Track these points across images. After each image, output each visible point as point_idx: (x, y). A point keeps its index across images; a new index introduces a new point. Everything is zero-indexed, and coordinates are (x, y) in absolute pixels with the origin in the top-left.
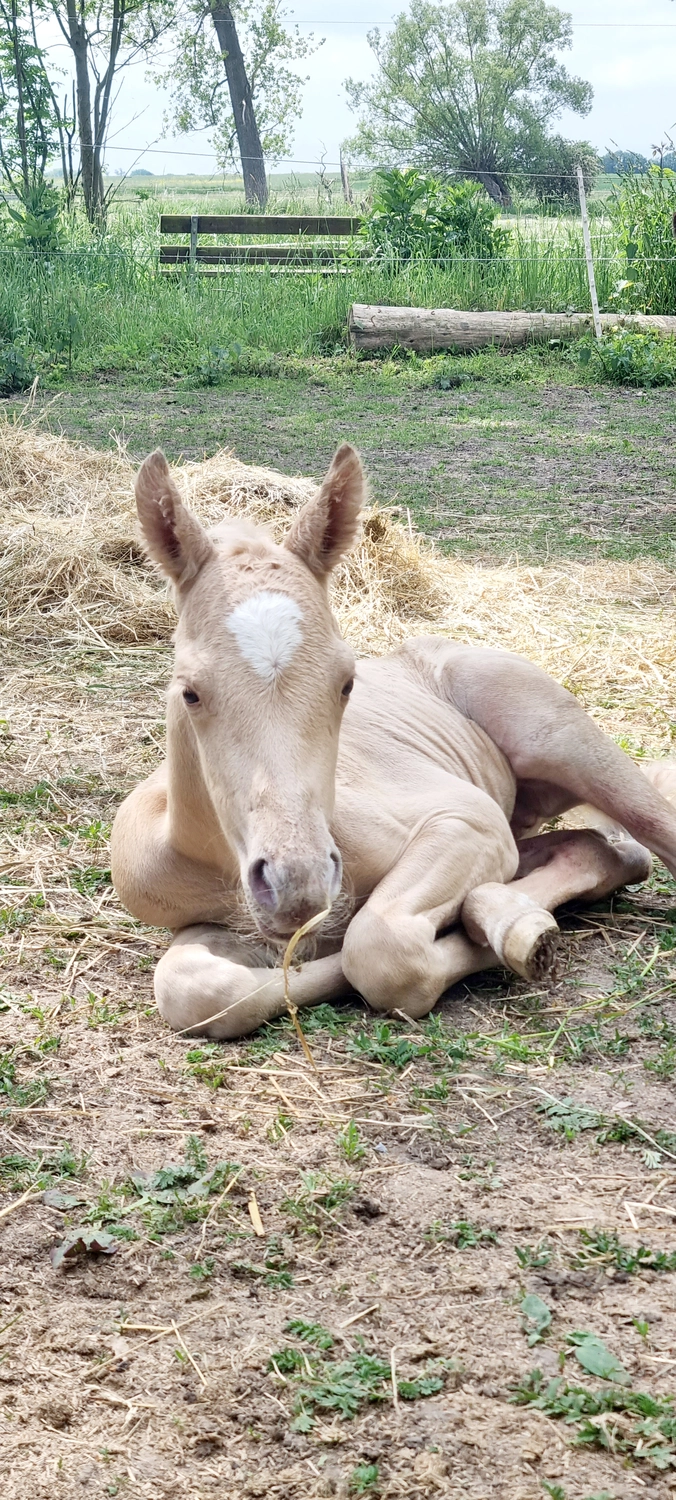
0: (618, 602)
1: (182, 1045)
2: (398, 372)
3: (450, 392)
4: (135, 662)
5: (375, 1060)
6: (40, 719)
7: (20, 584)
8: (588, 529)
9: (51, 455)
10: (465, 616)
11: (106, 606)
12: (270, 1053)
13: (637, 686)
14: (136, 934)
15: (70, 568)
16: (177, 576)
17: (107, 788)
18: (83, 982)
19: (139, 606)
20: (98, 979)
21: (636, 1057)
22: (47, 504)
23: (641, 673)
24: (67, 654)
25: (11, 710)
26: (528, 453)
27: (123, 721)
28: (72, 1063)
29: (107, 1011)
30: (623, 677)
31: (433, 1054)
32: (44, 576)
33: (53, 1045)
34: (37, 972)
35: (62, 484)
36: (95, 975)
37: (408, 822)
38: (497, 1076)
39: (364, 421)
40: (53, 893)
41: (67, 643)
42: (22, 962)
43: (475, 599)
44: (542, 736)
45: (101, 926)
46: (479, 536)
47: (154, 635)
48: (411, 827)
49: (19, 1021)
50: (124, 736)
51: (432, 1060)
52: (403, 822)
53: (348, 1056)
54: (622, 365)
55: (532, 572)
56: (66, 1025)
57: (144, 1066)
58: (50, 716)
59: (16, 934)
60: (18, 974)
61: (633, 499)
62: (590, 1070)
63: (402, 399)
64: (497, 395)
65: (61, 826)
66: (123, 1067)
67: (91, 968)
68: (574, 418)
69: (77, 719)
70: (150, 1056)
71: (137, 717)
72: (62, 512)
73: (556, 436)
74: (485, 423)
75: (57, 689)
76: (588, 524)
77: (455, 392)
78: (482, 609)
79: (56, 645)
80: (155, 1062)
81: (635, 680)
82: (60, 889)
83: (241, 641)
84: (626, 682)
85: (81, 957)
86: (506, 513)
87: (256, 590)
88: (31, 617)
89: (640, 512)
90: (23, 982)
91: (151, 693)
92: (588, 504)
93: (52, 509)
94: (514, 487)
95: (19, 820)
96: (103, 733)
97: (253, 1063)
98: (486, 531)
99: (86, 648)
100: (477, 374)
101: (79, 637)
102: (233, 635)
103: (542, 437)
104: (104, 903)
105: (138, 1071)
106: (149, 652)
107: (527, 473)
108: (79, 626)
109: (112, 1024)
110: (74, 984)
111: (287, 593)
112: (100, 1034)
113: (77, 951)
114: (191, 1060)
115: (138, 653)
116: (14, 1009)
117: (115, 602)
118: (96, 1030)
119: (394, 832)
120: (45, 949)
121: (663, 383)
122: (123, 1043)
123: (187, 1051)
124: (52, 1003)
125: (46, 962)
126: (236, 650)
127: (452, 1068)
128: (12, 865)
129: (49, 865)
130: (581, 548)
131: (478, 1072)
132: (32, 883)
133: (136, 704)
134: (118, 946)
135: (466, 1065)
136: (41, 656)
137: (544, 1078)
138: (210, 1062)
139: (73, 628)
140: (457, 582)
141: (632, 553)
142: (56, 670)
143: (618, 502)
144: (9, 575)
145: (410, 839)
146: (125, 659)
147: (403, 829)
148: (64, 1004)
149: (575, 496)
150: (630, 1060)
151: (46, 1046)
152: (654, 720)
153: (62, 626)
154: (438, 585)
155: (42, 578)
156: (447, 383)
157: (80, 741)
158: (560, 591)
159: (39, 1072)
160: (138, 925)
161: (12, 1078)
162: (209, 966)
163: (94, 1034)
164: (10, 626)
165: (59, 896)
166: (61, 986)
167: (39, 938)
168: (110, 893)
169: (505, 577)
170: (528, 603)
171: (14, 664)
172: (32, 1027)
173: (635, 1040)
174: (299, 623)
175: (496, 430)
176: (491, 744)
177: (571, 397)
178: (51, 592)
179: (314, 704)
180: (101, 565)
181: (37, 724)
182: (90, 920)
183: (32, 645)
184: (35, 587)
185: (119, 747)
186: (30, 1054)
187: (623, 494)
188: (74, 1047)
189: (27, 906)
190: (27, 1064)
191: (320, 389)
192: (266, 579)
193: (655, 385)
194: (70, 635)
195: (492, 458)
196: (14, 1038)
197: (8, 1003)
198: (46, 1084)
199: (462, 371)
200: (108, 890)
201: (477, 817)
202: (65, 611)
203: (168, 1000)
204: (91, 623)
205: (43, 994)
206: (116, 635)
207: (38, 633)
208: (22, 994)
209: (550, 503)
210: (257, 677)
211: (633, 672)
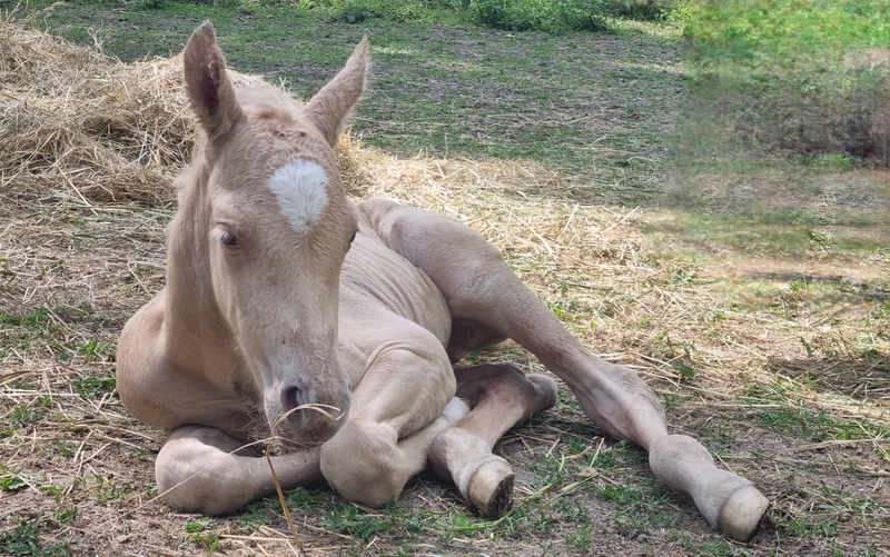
0: (506, 191)
1: (180, 518)
2: (312, 7)
3: (355, 25)
4: (112, 219)
5: (346, 532)
6: (36, 259)
7: (13, 149)
8: (475, 136)
9: (37, 47)
10: (386, 194)
11: (88, 171)
12: (256, 526)
13: (530, 254)
14: (132, 431)
15: (57, 138)
16: (212, 132)
17: (97, 316)
18: (90, 468)
19: (117, 172)
20: (103, 466)
21: (558, 534)
22: (34, 87)
23: (534, 245)
24: (54, 209)
25: (9, 251)
26: (422, 76)
27: (107, 264)
28: (87, 531)
29: (114, 491)
30: (520, 247)
31: (393, 528)
32: (35, 144)
33: (70, 516)
34: (49, 459)
35: (47, 71)
36: (101, 462)
37: (366, 350)
38: (446, 547)
39: (286, 43)
40: (59, 396)
41: (53, 200)
42: (35, 451)
43: (395, 181)
44: (477, 284)
45: (102, 423)
46: (388, 136)
47: (129, 197)
48: (369, 354)
49: (37, 497)
50: (108, 276)
51: (392, 533)
52: (362, 349)
53: (322, 529)
54: (495, 12)
55: (438, 163)
56: (79, 501)
57: (149, 534)
58: (43, 257)
59: (29, 428)
60: (34, 460)
61: (509, 114)
62: (522, 544)
63: (316, 28)
64: (394, 29)
65: (62, 344)
66: (131, 535)
67: (96, 457)
68: (457, 52)
69: (67, 261)
70: (154, 526)
71: (118, 261)
72: (46, 94)
73: (445, 64)
74: (385, 50)
75: (49, 237)
76: (476, 132)
77: (360, 26)
78: (399, 189)
79: (44, 202)
80: (160, 532)
81: (529, 250)
82: (64, 394)
83: (281, 201)
84: (521, 251)
85: (88, 448)
86: (408, 120)
87: (292, 156)
88: (22, 176)
89: (516, 125)
90: (38, 466)
91: (129, 243)
92: (474, 117)
93: (38, 91)
94: (413, 101)
95: (23, 338)
96: (90, 273)
97: (242, 533)
98: (393, 133)
99: (70, 205)
100: (377, 12)
101: (63, 195)
102: (274, 195)
103: (433, 63)
104: (103, 406)
105: (145, 538)
106: (124, 211)
107: (423, 90)
108: (64, 186)
109: (119, 500)
110: (82, 469)
111: (316, 161)
112: (108, 509)
113: (83, 443)
114: (189, 530)
115: (116, 211)
116: (33, 487)
117: (96, 168)
118: (105, 506)
119: (355, 357)
120: (56, 441)
121: (527, 29)
122: (129, 517)
123: (186, 523)
124: (66, 482)
125: (56, 452)
126: (277, 208)
127: (411, 540)
128: (21, 373)
129: (54, 374)
130: (475, 150)
131: (432, 543)
132: (39, 388)
133: (117, 251)
134: (117, 440)
135: (421, 538)
136: (31, 210)
137: (486, 549)
138: (206, 532)
139: (59, 188)
140: (379, 167)
141: (514, 155)
142: (44, 222)
143: (498, 116)
144: (5, 141)
145: (367, 365)
146: (104, 216)
147: (362, 355)
148: (76, 484)
149: (463, 110)
150: (553, 537)
151: (63, 517)
152: (546, 280)
153: (50, 186)
154: (364, 168)
155: (32, 145)
156: (352, 18)
157: (71, 278)
158: (462, 179)
159: (58, 538)
160: (134, 424)
161: (35, 541)
162: (204, 453)
163: (104, 509)
164: (4, 184)
165: (64, 399)
166: (71, 470)
167: (48, 433)
168: (107, 398)
169: (417, 165)
170: (436, 188)
171: (8, 215)
172: (49, 502)
173: (556, 521)
174: (327, 187)
175: (395, 56)
176: (435, 287)
177: (454, 35)
178: (40, 157)
179: (335, 256)
180: (85, 138)
181: (32, 264)
182: (93, 418)
183: (22, 201)
184: (27, 152)
185: (104, 284)
186: (50, 523)
187: (502, 111)
188: (87, 518)
189: (36, 405)
190: (47, 532)
191: (248, 17)
192: (299, 146)
193: (521, 29)
194: (57, 193)
195: (394, 77)
196: (34, 510)
197: (26, 482)
198: (66, 547)
199: (365, 9)
200: (105, 395)
201: (422, 347)
202: (53, 174)
203: (168, 483)
204: (75, 185)
205: (57, 476)
206: (96, 195)
207: (28, 191)
208: (39, 475)
209: (443, 114)
210: (291, 232)
211: (526, 243)
